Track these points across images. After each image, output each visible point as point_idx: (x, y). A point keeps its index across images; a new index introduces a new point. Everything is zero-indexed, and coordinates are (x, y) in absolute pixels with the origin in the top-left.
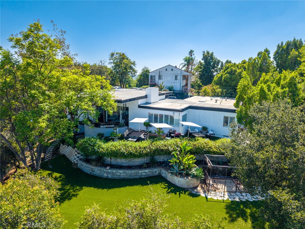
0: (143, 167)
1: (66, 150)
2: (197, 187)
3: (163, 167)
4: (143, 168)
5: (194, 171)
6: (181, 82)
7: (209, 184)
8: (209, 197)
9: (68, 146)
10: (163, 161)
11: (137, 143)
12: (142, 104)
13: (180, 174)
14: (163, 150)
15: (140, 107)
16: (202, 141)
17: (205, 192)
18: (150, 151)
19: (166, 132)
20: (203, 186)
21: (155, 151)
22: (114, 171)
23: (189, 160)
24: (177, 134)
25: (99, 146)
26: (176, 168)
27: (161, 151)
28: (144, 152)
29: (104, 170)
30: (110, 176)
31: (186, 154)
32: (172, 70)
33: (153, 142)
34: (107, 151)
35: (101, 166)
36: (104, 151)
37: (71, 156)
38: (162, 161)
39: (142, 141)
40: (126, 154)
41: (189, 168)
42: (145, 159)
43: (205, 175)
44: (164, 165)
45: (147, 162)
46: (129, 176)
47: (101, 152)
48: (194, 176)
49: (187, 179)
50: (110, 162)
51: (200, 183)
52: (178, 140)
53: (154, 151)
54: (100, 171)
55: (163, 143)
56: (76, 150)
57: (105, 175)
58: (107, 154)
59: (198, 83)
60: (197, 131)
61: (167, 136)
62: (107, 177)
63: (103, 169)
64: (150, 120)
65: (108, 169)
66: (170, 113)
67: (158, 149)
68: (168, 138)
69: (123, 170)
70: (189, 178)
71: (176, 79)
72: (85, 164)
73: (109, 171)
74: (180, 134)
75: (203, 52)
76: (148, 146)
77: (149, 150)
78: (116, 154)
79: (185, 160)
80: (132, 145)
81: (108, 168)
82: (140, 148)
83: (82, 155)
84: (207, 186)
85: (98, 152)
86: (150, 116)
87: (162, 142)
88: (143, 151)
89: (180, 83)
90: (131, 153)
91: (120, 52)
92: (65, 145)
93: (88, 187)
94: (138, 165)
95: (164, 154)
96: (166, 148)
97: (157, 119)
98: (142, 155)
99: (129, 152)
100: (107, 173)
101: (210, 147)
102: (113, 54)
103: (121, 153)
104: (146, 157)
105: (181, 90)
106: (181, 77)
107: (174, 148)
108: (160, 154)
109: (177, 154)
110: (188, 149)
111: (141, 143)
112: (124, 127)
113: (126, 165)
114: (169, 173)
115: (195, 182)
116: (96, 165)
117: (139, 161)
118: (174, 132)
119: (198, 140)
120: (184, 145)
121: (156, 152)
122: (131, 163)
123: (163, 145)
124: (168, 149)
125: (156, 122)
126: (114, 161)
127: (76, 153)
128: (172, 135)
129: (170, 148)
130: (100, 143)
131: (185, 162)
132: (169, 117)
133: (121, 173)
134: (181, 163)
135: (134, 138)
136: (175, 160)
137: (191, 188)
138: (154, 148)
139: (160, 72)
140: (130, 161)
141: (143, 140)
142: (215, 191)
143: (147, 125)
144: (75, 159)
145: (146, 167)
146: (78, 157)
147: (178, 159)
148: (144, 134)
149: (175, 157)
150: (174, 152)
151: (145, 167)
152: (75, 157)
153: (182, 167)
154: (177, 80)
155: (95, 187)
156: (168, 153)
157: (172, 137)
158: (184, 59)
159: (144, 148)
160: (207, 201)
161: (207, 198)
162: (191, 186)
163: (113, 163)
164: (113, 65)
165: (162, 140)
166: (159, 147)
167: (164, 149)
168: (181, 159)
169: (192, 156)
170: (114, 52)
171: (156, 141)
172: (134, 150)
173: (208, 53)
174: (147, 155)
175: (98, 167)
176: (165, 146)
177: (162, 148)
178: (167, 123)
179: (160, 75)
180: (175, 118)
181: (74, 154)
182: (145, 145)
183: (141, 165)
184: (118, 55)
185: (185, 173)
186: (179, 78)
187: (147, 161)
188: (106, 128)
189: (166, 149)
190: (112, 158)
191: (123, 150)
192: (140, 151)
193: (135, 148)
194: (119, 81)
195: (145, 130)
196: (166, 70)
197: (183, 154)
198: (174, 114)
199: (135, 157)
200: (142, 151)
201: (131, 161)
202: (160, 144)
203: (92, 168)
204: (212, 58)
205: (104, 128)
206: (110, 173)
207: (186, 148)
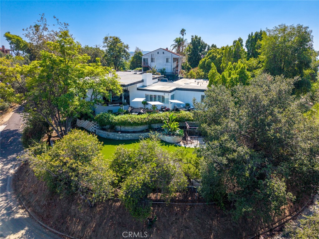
1: (84, 124)
2: (180, 142)
4: (144, 132)
5: (177, 132)
6: (171, 64)
7: (188, 140)
8: (187, 147)
9: (85, 121)
10: (158, 127)
11: (139, 115)
12: (140, 87)
13: (169, 134)
15: (138, 89)
16: (184, 113)
17: (185, 144)
19: (159, 108)
20: (184, 141)
21: (151, 121)
22: (124, 135)
23: (174, 125)
24: (167, 109)
25: (112, 118)
26: (166, 131)
27: (156, 121)
30: (121, 138)
31: (173, 122)
32: (163, 53)
33: (150, 115)
34: (118, 121)
35: (114, 132)
36: (116, 121)
37: (89, 128)
38: (156, 127)
40: (132, 123)
41: (175, 130)
42: (145, 127)
43: (185, 134)
44: (158, 130)
45: (147, 128)
46: (135, 137)
47: (114, 122)
48: (178, 135)
49: (173, 137)
50: (120, 129)
51: (182, 140)
52: (167, 113)
54: (114, 135)
56: (93, 122)
57: (117, 138)
58: (118, 123)
59: (188, 65)
60: (182, 106)
61: (160, 111)
62: (119, 139)
63: (116, 134)
64: (147, 100)
66: (161, 94)
67: (154, 119)
68: (160, 112)
69: (130, 133)
70: (175, 136)
71: (167, 61)
72: (102, 131)
73: (121, 134)
74: (169, 109)
75: (192, 36)
76: (147, 117)
77: (147, 120)
78: (124, 123)
79: (172, 125)
80: (135, 117)
81: (119, 133)
82: (141, 119)
83: (98, 126)
84: (186, 141)
85: (112, 122)
86: (147, 96)
87: (156, 115)
88: (143, 121)
89: (171, 66)
90: (135, 122)
91: (113, 36)
92: (82, 120)
93: (107, 144)
94: (140, 130)
95: (158, 123)
96: (159, 118)
97: (152, 98)
98: (143, 123)
99: (134, 122)
100: (119, 136)
101: (189, 117)
102: (107, 38)
103: (129, 122)
104: (145, 125)
105: (172, 72)
106: (172, 60)
107: (164, 118)
108: (155, 123)
109: (167, 122)
110: (174, 118)
111: (141, 115)
112: (127, 105)
113: (132, 131)
114: (162, 134)
115: (179, 139)
116: (111, 132)
117: (141, 128)
118: (165, 108)
119: (181, 112)
120: (171, 116)
121: (153, 122)
122: (135, 129)
124: (161, 119)
125: (151, 100)
126: (123, 128)
127: (93, 125)
128: (163, 110)
129: (162, 118)
130: (112, 116)
131: (172, 127)
132: (161, 97)
133: (129, 136)
134: (169, 127)
135: (136, 112)
136: (165, 125)
137: (176, 143)
138: (151, 119)
139: (152, 55)
140: (135, 128)
141: (143, 113)
142: (191, 144)
143: (145, 103)
144: (93, 129)
146: (95, 128)
147: (168, 125)
148: (143, 110)
149: (165, 124)
150: (164, 121)
152: (93, 127)
153: (170, 130)
155: (112, 145)
156: (161, 122)
157: (164, 111)
158: (175, 40)
159: (144, 119)
161: (185, 147)
162: (176, 141)
163: (122, 130)
164: (106, 48)
165: (156, 113)
167: (157, 119)
169: (177, 123)
170: (107, 36)
171: (152, 114)
172: (137, 120)
173: (196, 37)
174: (146, 123)
176: (159, 117)
177: (156, 118)
178: (160, 102)
179: (153, 58)
180: (166, 97)
181: (92, 126)
182: (145, 117)
183: (142, 131)
184: (111, 39)
185: (171, 133)
186: (170, 60)
188: (113, 106)
190: (121, 126)
191: (130, 120)
192: (141, 121)
194: (113, 64)
195: (143, 107)
196: (158, 53)
197: (171, 121)
198: (164, 94)
199: (138, 125)
202: (155, 116)
203: (108, 134)
204: (199, 42)
205: (111, 106)
206: (121, 136)
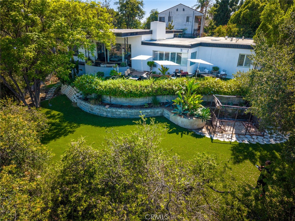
0: (144, 107)
2: (202, 128)
3: (165, 108)
4: (144, 108)
5: (199, 111)
7: (216, 126)
8: (214, 138)
10: (167, 102)
11: (138, 81)
13: (184, 114)
14: (166, 89)
15: (143, 43)
16: (211, 80)
17: (210, 133)
18: (152, 90)
19: (172, 71)
20: (209, 128)
22: (114, 110)
23: (194, 100)
24: (183, 73)
25: (96, 83)
26: (180, 108)
27: (164, 90)
28: (145, 91)
29: (104, 109)
30: (109, 115)
31: (192, 94)
32: (184, 10)
33: (155, 81)
34: (105, 88)
35: (100, 105)
36: (102, 89)
38: (165, 101)
39: (144, 80)
40: (126, 92)
41: (195, 108)
43: (212, 116)
44: (167, 106)
46: (130, 115)
47: (99, 90)
48: (199, 117)
49: (192, 120)
50: (109, 101)
51: (206, 124)
52: (184, 79)
53: (156, 90)
54: (99, 109)
55: (166, 82)
56: (75, 89)
57: (104, 114)
58: (105, 92)
60: (207, 71)
61: (173, 76)
62: (107, 115)
63: (102, 108)
64: (155, 59)
65: (107, 108)
66: (177, 50)
67: (161, 88)
68: (173, 78)
69: (123, 109)
70: (194, 118)
71: (188, 20)
72: (83, 103)
73: (109, 109)
74: (187, 73)
76: (150, 85)
77: (151, 89)
78: (115, 92)
79: (190, 100)
80: (132, 83)
81: (107, 106)
82: (141, 87)
83: (81, 94)
84: (213, 128)
85: (96, 89)
86: (155, 53)
89: (192, 26)
90: (131, 91)
93: (85, 124)
94: (139, 105)
95: (168, 94)
98: (143, 94)
99: (128, 90)
100: (106, 112)
101: (220, 87)
103: (121, 91)
104: (147, 97)
106: (193, 18)
107: (179, 88)
108: (163, 94)
109: (182, 94)
110: (195, 87)
111: (142, 81)
112: (126, 66)
113: (127, 105)
114: (172, 113)
115: (200, 123)
116: (95, 104)
117: (140, 101)
118: (181, 72)
119: (207, 79)
120: (191, 84)
121: (159, 92)
122: (132, 103)
123: (167, 84)
124: (172, 89)
125: (161, 59)
126: (114, 100)
127: (75, 92)
128: (178, 74)
129: (174, 87)
130: (97, 80)
131: (190, 102)
133: (121, 112)
134: (185, 103)
135: (135, 77)
136: (178, 99)
137: (196, 129)
138: (156, 87)
139: (170, 12)
140: (131, 100)
141: (145, 78)
142: (222, 132)
144: (75, 98)
145: (147, 107)
146: (78, 96)
147: (183, 98)
148: (147, 74)
149: (179, 97)
150: (178, 91)
151: (146, 106)
152: (75, 96)
153: (186, 107)
155: (93, 125)
156: (172, 93)
157: (178, 76)
159: (146, 87)
160: (212, 142)
161: (212, 139)
162: (196, 127)
163: (113, 102)
164: (119, 5)
165: (167, 78)
166: (162, 86)
168: (186, 99)
169: (199, 95)
171: (160, 79)
172: (134, 89)
174: (148, 94)
175: (96, 106)
176: (169, 85)
177: (165, 87)
178: (174, 62)
179: (170, 16)
180: (183, 56)
182: (147, 84)
183: (142, 105)
185: (189, 113)
187: (148, 101)
189: (170, 88)
190: (112, 97)
191: (122, 88)
192: (141, 90)
193: (136, 86)
195: (149, 70)
196: (177, 10)
197: (189, 93)
198: (181, 51)
199: (136, 97)
200: (143, 90)
202: (164, 83)
203: (91, 107)
205: (104, 67)
206: (109, 112)
207: (193, 86)
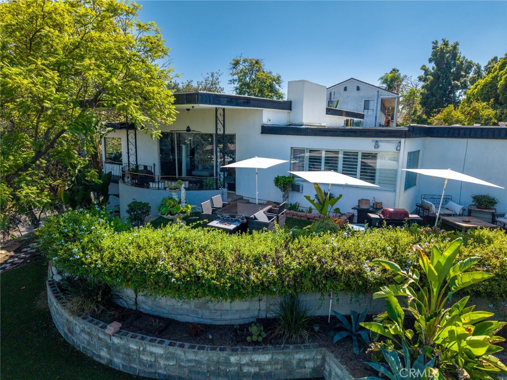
0: (249, 339)
3: (333, 347)
4: (249, 344)
6: (376, 113)
11: (235, 238)
12: (272, 125)
14: (336, 273)
15: (267, 130)
18: (279, 273)
19: (347, 205)
21: (300, 276)
24: (391, 213)
27: (326, 278)
28: (252, 277)
30: (118, 361)
32: (358, 89)
33: (294, 236)
39: (254, 232)
44: (337, 338)
45: (270, 316)
46: (189, 371)
47: (89, 264)
52: (403, 236)
53: (294, 275)
54: (89, 334)
55: (335, 244)
57: (102, 353)
61: (351, 219)
62: (111, 361)
63: (96, 330)
64: (294, 165)
65: (110, 333)
67: (315, 268)
71: (367, 107)
74: (406, 214)
75: (433, 43)
76: (273, 253)
77: (273, 272)
81: (113, 327)
82: (239, 259)
87: (334, 241)
88: (248, 273)
89: (376, 117)
90: (198, 278)
91: (251, 58)
95: (342, 291)
96: (351, 266)
98: (244, 288)
99: (188, 273)
102: (237, 62)
104: (264, 298)
106: (377, 103)
108: (317, 287)
109: (403, 300)
111: (249, 237)
112: (217, 189)
113: (189, 320)
117: (237, 311)
118: (377, 208)
121: (307, 283)
123: (336, 253)
124: (360, 274)
125: (314, 166)
126: (146, 300)
129: (366, 266)
132: (359, 157)
135: (232, 219)
138: (294, 264)
141: (260, 226)
145: (260, 339)
150: (387, 289)
151: (255, 338)
154: (368, 109)
157: (375, 224)
159: (257, 261)
163: (143, 306)
165: (334, 230)
166: (319, 261)
167: (339, 269)
171: (309, 233)
172: (212, 267)
173: (446, 44)
174: (264, 288)
176: (347, 256)
177: (331, 265)
179: (332, 100)
182: (262, 249)
184: (247, 64)
186: (372, 105)
189: (349, 271)
192: (238, 274)
193: (220, 257)
195: (279, 199)
196: (345, 89)
198: (377, 146)
200: (243, 272)
201: (208, 308)
203: (68, 321)
206: (118, 350)
